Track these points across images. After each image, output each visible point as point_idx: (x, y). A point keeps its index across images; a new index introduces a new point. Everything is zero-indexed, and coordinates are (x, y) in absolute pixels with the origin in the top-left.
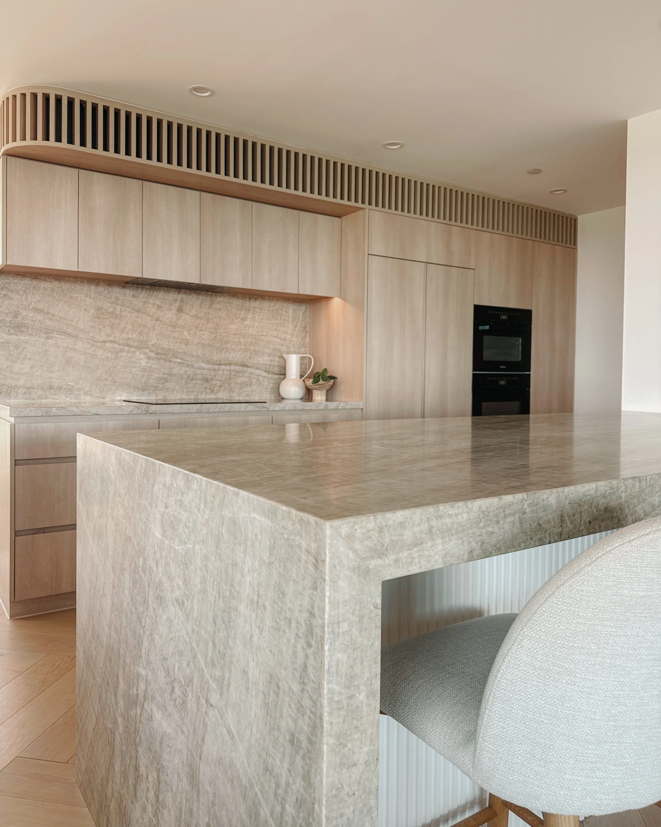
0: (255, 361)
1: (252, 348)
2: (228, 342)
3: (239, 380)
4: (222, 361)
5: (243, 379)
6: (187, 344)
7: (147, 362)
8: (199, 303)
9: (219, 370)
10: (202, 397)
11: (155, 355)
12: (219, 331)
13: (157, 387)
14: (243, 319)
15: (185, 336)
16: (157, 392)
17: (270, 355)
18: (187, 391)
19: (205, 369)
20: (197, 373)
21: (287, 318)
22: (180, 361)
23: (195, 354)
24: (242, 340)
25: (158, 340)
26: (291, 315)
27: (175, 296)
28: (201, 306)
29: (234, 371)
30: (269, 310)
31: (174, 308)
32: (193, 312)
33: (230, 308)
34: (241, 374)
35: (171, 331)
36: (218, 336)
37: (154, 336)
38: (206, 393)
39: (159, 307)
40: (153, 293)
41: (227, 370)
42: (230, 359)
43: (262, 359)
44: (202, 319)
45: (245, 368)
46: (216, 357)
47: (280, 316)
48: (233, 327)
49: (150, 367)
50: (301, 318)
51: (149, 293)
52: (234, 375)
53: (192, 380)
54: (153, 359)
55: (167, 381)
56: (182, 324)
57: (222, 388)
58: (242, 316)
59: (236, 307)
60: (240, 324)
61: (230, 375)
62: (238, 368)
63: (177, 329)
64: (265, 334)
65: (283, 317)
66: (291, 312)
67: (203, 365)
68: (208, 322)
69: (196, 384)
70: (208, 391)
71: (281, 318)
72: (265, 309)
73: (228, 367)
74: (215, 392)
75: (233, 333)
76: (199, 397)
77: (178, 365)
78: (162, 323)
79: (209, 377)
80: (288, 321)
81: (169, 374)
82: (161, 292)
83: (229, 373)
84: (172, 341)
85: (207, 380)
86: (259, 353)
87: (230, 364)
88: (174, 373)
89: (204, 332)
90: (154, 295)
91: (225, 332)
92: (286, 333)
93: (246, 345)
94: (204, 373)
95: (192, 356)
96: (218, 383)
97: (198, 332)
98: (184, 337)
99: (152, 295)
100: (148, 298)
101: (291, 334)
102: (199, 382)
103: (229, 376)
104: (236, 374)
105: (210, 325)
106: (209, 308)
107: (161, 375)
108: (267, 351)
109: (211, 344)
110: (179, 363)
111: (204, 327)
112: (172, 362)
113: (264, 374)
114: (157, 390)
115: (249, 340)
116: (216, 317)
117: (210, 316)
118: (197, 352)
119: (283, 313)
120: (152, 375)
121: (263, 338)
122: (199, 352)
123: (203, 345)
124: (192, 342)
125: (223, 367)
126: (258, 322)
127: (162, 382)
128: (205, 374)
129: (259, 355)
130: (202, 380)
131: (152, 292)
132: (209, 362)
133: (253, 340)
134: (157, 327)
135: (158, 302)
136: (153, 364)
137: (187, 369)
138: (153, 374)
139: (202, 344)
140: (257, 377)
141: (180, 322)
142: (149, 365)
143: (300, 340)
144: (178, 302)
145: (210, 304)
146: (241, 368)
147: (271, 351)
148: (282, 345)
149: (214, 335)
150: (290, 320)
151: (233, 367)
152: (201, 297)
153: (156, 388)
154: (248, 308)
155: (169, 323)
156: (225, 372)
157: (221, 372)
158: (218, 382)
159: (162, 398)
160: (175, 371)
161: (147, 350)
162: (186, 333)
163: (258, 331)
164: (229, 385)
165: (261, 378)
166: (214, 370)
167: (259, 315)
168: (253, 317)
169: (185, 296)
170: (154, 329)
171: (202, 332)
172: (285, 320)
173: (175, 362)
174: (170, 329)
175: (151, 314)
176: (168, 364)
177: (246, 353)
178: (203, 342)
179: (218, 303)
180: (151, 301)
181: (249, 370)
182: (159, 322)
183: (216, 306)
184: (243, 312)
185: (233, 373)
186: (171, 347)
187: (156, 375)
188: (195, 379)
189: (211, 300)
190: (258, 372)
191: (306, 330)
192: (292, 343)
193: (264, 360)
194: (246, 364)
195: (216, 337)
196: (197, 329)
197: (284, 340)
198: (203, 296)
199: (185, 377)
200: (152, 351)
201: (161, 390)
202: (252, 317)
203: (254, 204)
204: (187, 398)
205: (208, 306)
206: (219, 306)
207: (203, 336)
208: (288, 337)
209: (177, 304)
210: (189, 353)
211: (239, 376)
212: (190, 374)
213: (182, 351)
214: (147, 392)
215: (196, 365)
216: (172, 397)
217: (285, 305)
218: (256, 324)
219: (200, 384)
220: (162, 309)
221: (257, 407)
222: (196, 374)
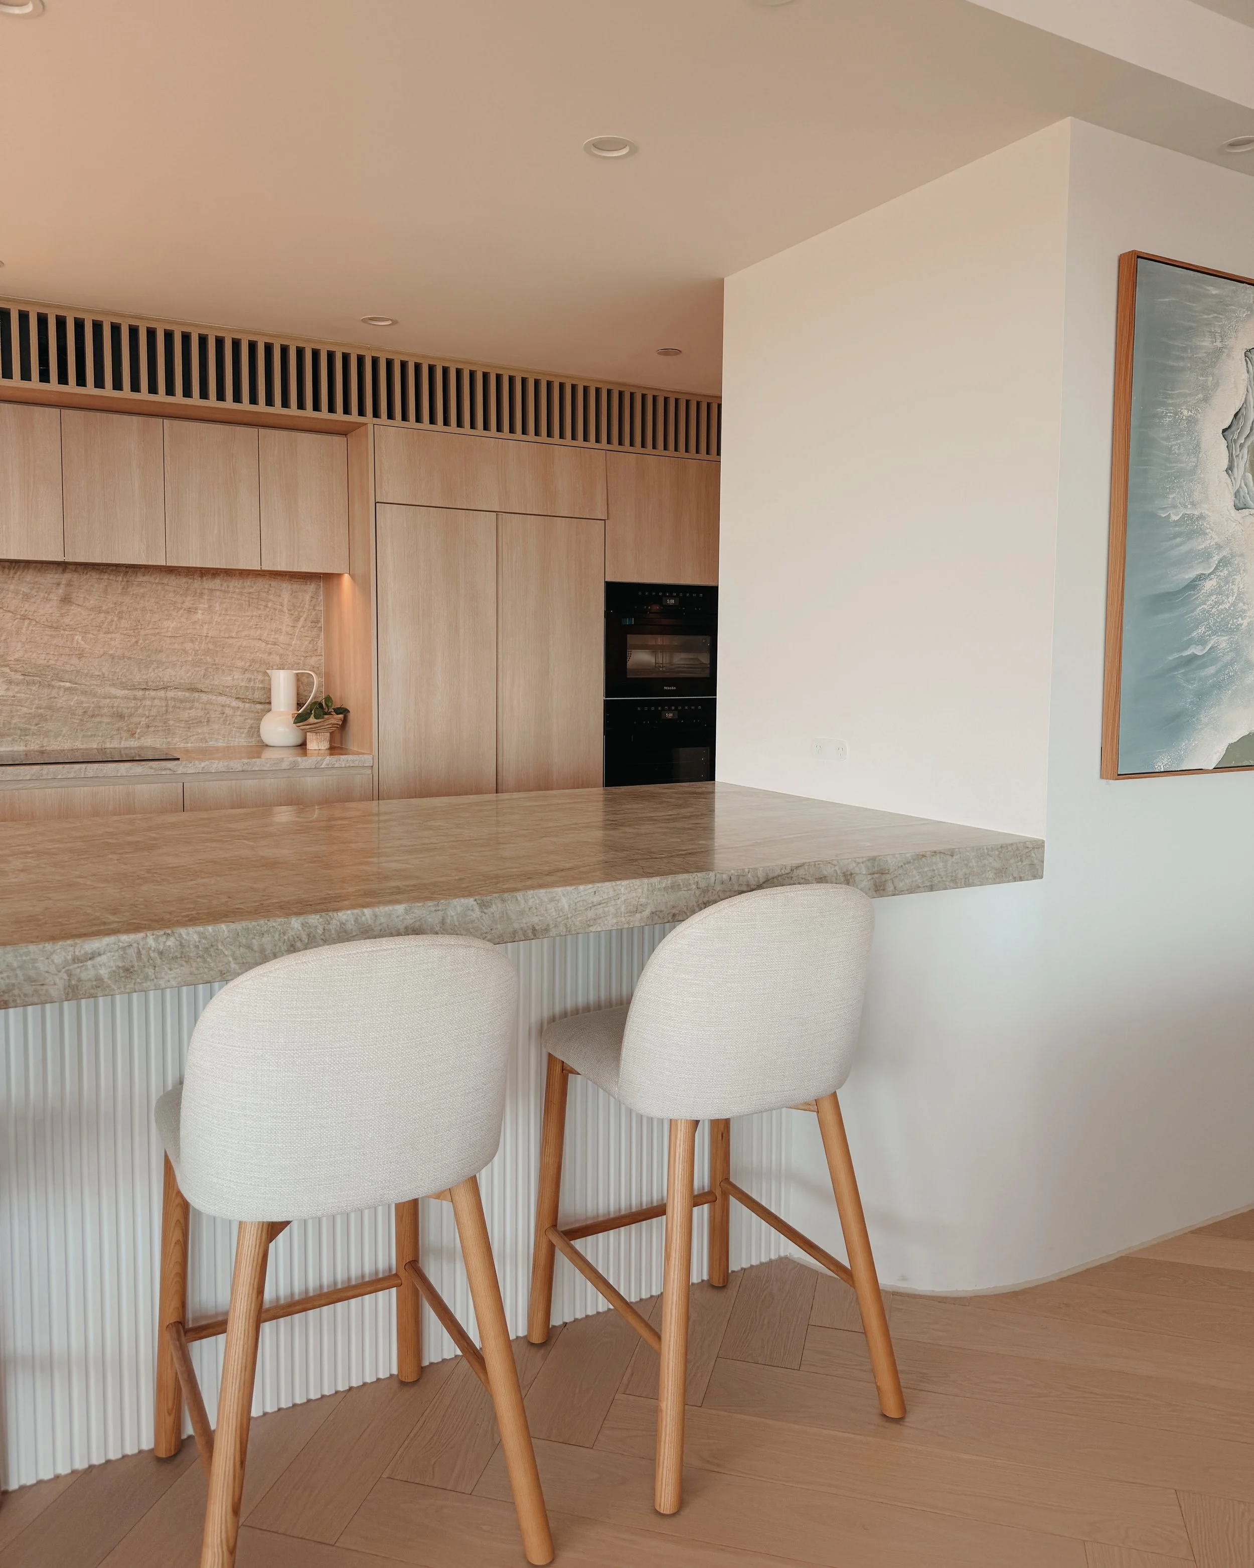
0: (216, 683)
1: (209, 660)
2: (160, 652)
3: (185, 715)
4: (150, 684)
5: (193, 713)
6: (80, 656)
7: (8, 689)
8: (101, 586)
9: (144, 698)
10: (112, 746)
11: (22, 677)
12: (142, 632)
13: (26, 730)
14: (189, 610)
15: (78, 643)
16: (27, 737)
17: (245, 671)
18: (84, 736)
19: (116, 698)
20: (101, 704)
21: (279, 607)
22: (68, 685)
23: (97, 673)
24: (188, 646)
25: (26, 651)
26: (286, 600)
27: (57, 576)
28: (106, 591)
29: (174, 699)
30: (241, 593)
31: (55, 597)
32: (92, 602)
33: (163, 592)
34: (188, 705)
35: (51, 636)
36: (141, 642)
37: (19, 645)
38: (121, 738)
39: (26, 597)
40: (15, 573)
41: (161, 699)
42: (165, 679)
43: (229, 678)
44: (108, 612)
45: (196, 695)
46: (138, 677)
47: (264, 603)
48: (171, 624)
49: (14, 697)
50: (307, 606)
51: (8, 575)
52: (174, 707)
53: (92, 716)
54: (18, 684)
55: (46, 720)
56: (71, 623)
57: (152, 729)
58: (187, 605)
59: (175, 591)
60: (183, 620)
61: (167, 706)
62: (180, 694)
63: (62, 632)
64: (234, 635)
65: (270, 605)
66: (286, 596)
67: (114, 691)
68: (120, 618)
69: (101, 722)
70: (124, 734)
71: (266, 606)
72: (234, 592)
73: (162, 693)
74: (137, 736)
75: (169, 634)
76: (108, 745)
77: (65, 691)
78: (34, 623)
79: (125, 711)
80: (281, 611)
81: (49, 708)
82: (30, 571)
83: (164, 704)
84: (52, 653)
85: (121, 716)
86: (224, 668)
87: (165, 688)
88: (59, 705)
89: (113, 635)
90: (16, 576)
91: (154, 635)
92: (278, 631)
93: (196, 654)
94: (116, 705)
95: (92, 676)
96: (144, 721)
97: (101, 636)
98: (75, 645)
99: (13, 577)
100: (6, 583)
101: (287, 634)
102: (106, 720)
103: (164, 709)
104: (178, 705)
105: (124, 623)
106: (122, 594)
107: (33, 710)
108: (239, 663)
109: (127, 654)
110: (66, 689)
111: (114, 627)
112: (53, 687)
113: (235, 703)
114: (26, 735)
115: (203, 646)
116: (136, 610)
117: (125, 608)
118: (100, 669)
119: (271, 597)
120: (17, 711)
121: (230, 641)
122: (104, 670)
123: (113, 657)
124: (91, 653)
125: (152, 693)
126: (220, 615)
127: (36, 721)
128: (118, 707)
129: (223, 671)
130: (112, 716)
131: (12, 572)
132: (124, 686)
133: (211, 646)
134: (24, 630)
135: (25, 589)
136: (17, 692)
137: (83, 698)
138: (19, 708)
139: (111, 655)
140: (220, 709)
141: (67, 620)
142: (10, 693)
143: (306, 643)
144: (62, 586)
145: (123, 588)
146: (187, 694)
147: (248, 664)
148: (270, 653)
149: (134, 640)
150: (285, 609)
151: (171, 694)
152: (106, 577)
153: (25, 732)
154: (198, 591)
155: (46, 624)
156: (157, 702)
157: (148, 703)
158: (143, 719)
159: (37, 748)
160: (61, 702)
161: (7, 670)
162: (78, 638)
163: (220, 631)
164: (165, 723)
165: (228, 711)
166: (135, 699)
167: (221, 603)
168: (210, 606)
169: (76, 576)
170: (18, 634)
171: (109, 636)
172: (275, 609)
173: (60, 688)
174: (49, 633)
175: (12, 608)
176: (46, 691)
177: (197, 669)
178: (111, 652)
179: (140, 585)
180: (12, 587)
181: (204, 697)
182: (27, 622)
183: (134, 590)
184: (189, 598)
185: (171, 703)
186: (52, 662)
187: (25, 710)
188: (98, 715)
189: (125, 580)
190: (222, 700)
191: (319, 625)
192: (291, 648)
193: (234, 679)
194: (199, 686)
195: (137, 642)
196: (99, 630)
197: (275, 644)
198: (110, 574)
199: (80, 712)
200: (16, 671)
201: (34, 734)
202: (206, 606)
203: (167, 422)
204: (84, 746)
205: (119, 591)
206: (142, 590)
207: (112, 643)
208: (282, 638)
209: (61, 591)
210: (86, 672)
211: (185, 709)
212: (89, 707)
213: (73, 668)
214: (10, 739)
215: (99, 691)
216: (55, 745)
217: (273, 583)
218: (216, 618)
219: (108, 723)
220: (33, 600)
221: (151, 768)
222: (100, 707)
